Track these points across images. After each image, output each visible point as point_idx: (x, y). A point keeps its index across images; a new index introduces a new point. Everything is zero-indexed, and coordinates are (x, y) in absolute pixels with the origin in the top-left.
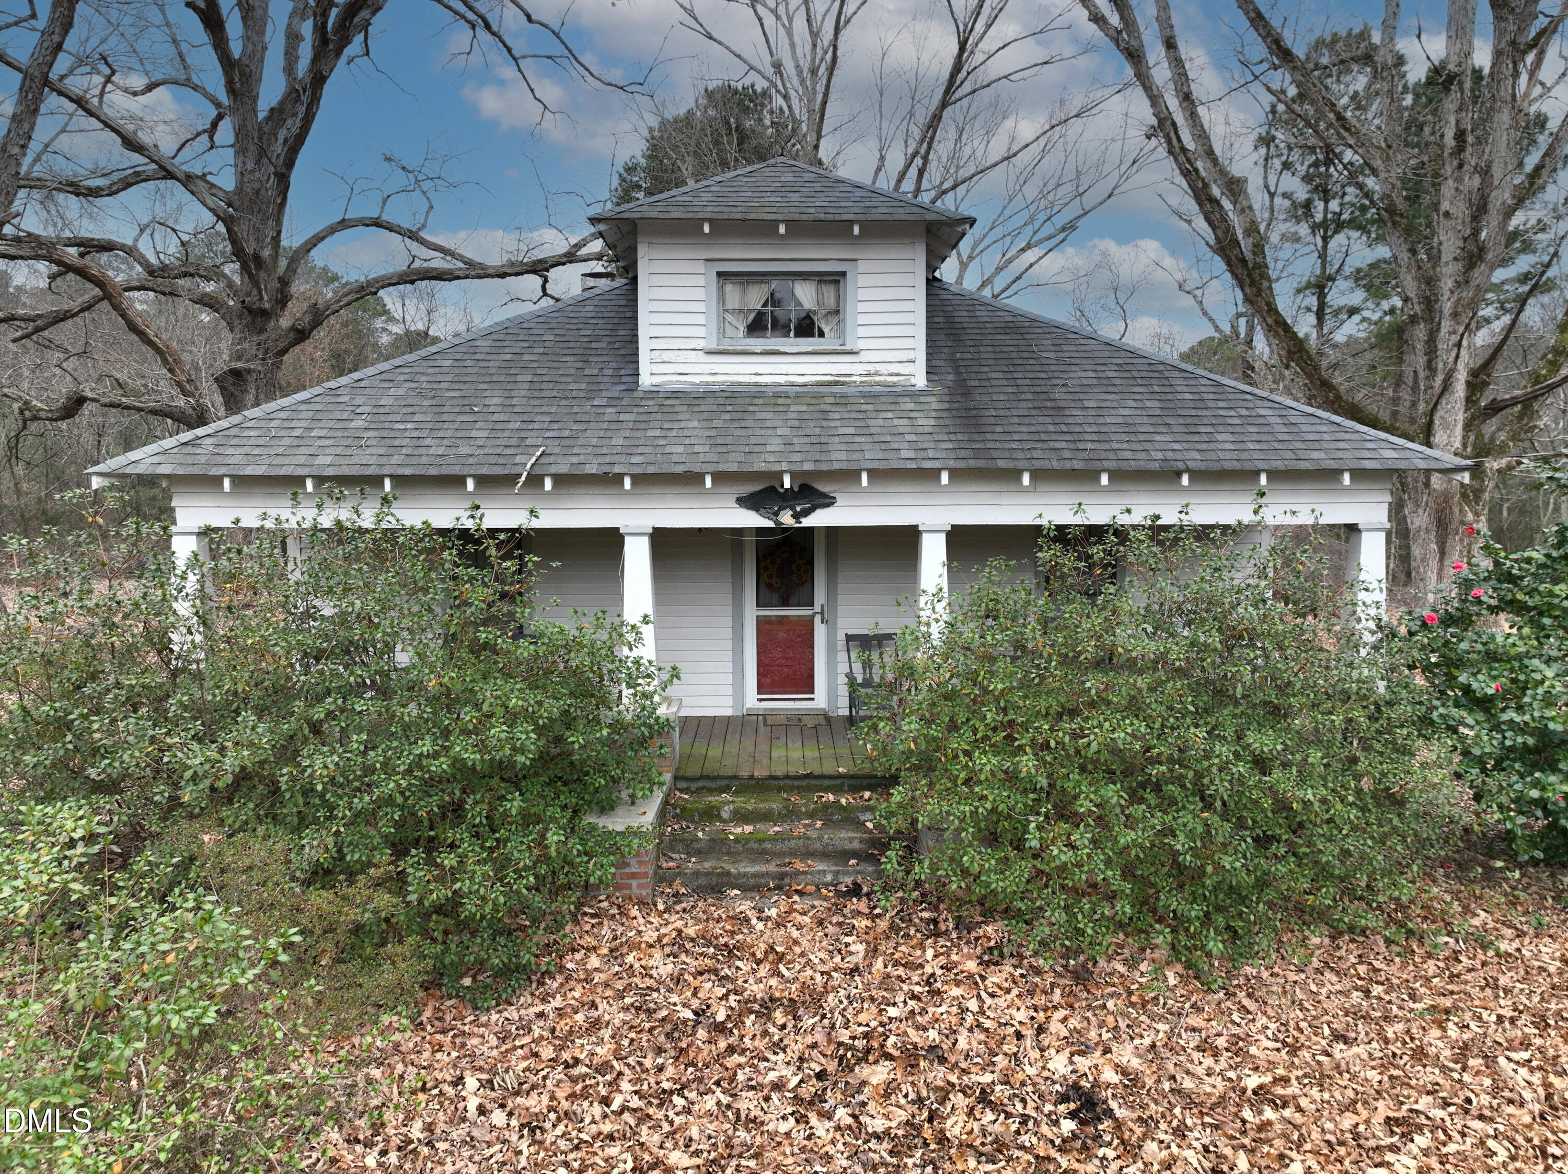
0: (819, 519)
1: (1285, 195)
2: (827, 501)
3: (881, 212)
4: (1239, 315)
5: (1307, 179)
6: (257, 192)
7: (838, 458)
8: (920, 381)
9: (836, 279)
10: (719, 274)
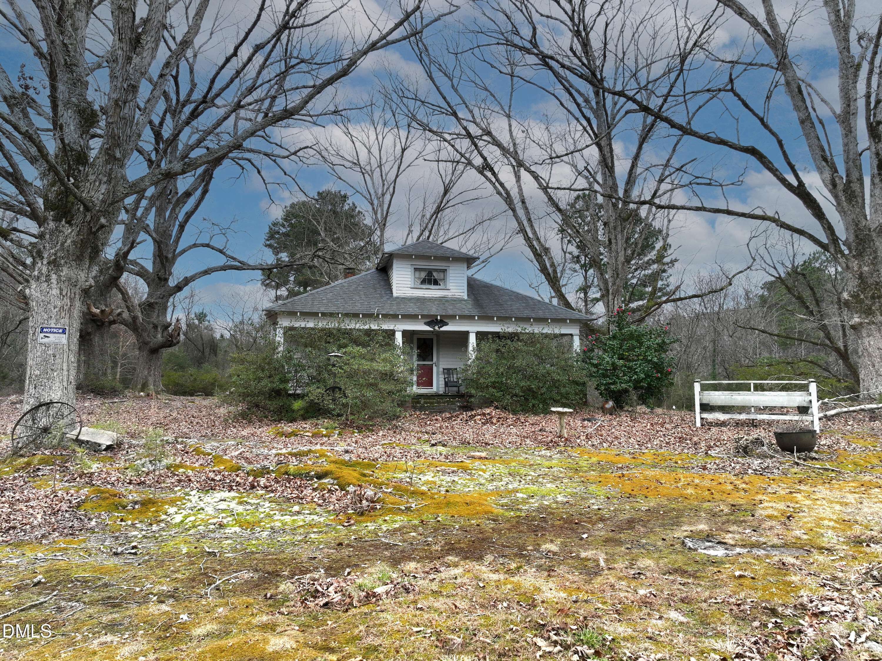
0: (444, 328)
1: (569, 253)
2: (447, 324)
3: (456, 255)
4: (552, 297)
5: (578, 247)
6: (165, 231)
7: (451, 313)
8: (466, 297)
9: (444, 271)
10: (416, 269)
